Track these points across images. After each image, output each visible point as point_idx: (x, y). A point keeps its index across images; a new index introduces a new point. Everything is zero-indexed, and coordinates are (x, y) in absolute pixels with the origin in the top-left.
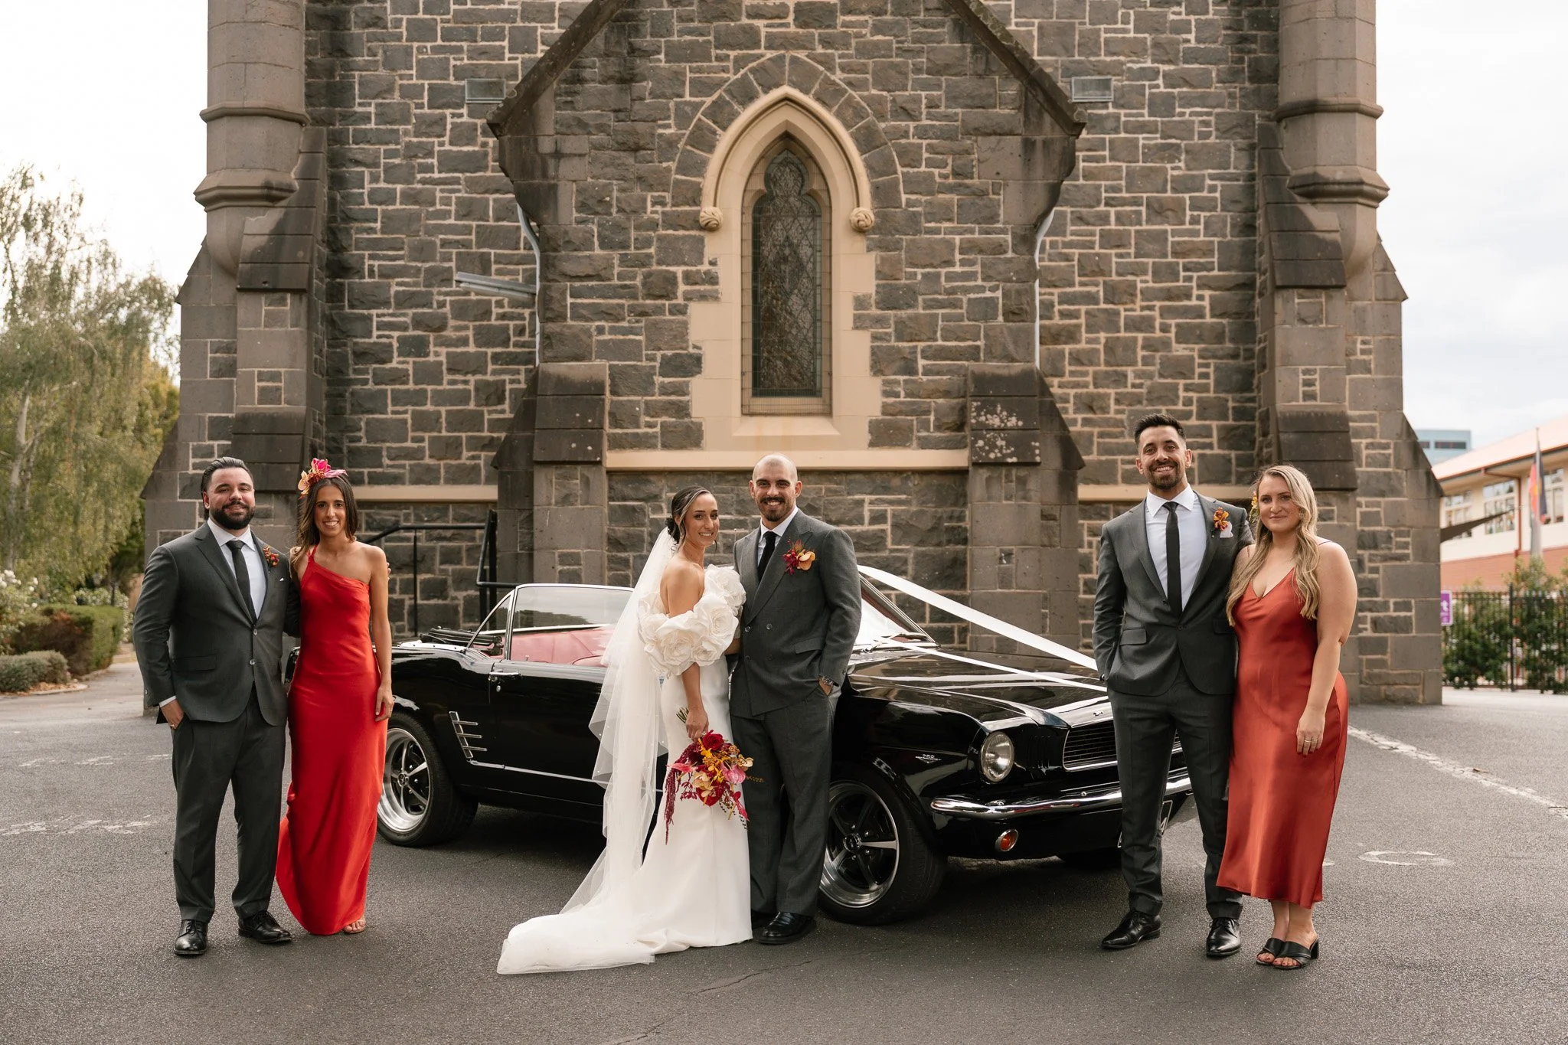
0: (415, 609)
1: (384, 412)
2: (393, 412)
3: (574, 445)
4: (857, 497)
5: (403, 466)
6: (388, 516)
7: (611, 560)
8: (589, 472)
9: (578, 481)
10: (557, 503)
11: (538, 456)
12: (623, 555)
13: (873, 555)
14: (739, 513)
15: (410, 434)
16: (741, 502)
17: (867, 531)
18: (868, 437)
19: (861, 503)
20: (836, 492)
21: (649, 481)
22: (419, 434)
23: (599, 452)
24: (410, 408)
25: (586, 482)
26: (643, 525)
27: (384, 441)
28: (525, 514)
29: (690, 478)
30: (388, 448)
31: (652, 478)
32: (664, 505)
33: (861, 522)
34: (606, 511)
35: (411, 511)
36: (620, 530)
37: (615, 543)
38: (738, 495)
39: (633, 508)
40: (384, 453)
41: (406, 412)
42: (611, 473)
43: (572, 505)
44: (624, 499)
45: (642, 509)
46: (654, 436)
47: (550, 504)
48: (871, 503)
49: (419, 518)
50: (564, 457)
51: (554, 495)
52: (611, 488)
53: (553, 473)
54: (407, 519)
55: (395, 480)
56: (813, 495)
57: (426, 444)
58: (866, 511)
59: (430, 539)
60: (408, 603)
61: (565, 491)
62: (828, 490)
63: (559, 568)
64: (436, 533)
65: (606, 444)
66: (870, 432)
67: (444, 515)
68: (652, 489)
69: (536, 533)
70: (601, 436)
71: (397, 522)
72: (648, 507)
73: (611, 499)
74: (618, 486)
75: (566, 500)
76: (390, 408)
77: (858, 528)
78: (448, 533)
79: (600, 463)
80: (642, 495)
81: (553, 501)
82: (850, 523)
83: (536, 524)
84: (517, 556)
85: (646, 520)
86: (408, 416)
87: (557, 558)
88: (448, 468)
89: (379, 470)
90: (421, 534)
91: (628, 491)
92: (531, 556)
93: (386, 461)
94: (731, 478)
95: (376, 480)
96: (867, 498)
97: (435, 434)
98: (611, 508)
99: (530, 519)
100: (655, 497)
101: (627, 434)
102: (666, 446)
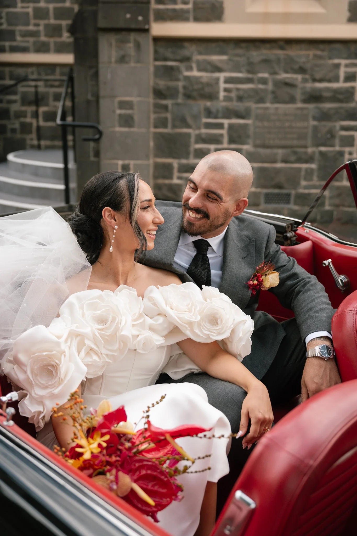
0: (39, 128)
1: (15, 6)
2: (23, 7)
3: (128, 16)
4: (336, 61)
5: (28, 42)
6: (21, 71)
7: (156, 106)
8: (141, 38)
9: (131, 45)
10: (116, 62)
11: (102, 23)
12: (164, 102)
13: (344, 105)
14: (249, 72)
15: (32, 21)
16: (250, 64)
17: (341, 88)
18: (346, 14)
19: (337, 66)
20: (320, 57)
21: (182, 47)
22: (37, 21)
23: (147, 21)
24: (31, 5)
25: (138, 46)
26: (178, 80)
27: (16, 25)
28: (92, 71)
29: (213, 45)
30: (20, 31)
31: (186, 44)
32: (194, 66)
33: (337, 79)
34: (152, 69)
35: (34, 69)
36: (162, 84)
37: (159, 94)
38: (248, 58)
39: (172, 68)
40: (17, 33)
41: (28, 7)
42: (157, 40)
43: (127, 63)
44: (166, 59)
45: (178, 69)
46: (187, 11)
47: (110, 62)
48: (347, 66)
49: (39, 74)
50: (121, 25)
51: (114, 55)
52: (156, 52)
53: (113, 38)
54: (32, 73)
55: (24, 50)
56: (303, 59)
57: (41, 28)
58: (342, 72)
59: (46, 86)
60: (35, 124)
61: (122, 53)
62: (316, 56)
63: (118, 112)
64: (49, 83)
65: (152, 17)
66: (350, 10)
67: (53, 72)
68: (185, 52)
69: (101, 85)
70: (148, 9)
71: (26, 76)
72: (182, 66)
73: (156, 59)
74: (161, 50)
75: (122, 59)
76: (20, 5)
77: (335, 85)
78: (57, 83)
79: (147, 31)
80: (178, 57)
81: (113, 60)
82: (329, 81)
83: (101, 78)
84: (88, 102)
85: (181, 77)
86: (30, 10)
87: (116, 104)
88: (56, 43)
89: (14, 44)
90: (40, 83)
91: (168, 54)
92: (97, 102)
93: (19, 38)
94: (243, 45)
95: (14, 50)
96: (343, 62)
97: (46, 22)
98: (156, 68)
99: (96, 75)
100: (187, 59)
101: (167, 10)
102: (197, 19)
